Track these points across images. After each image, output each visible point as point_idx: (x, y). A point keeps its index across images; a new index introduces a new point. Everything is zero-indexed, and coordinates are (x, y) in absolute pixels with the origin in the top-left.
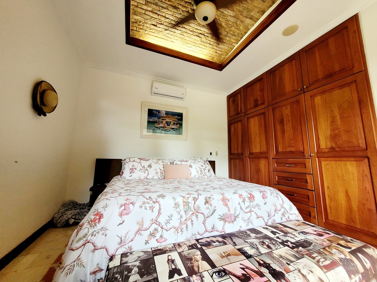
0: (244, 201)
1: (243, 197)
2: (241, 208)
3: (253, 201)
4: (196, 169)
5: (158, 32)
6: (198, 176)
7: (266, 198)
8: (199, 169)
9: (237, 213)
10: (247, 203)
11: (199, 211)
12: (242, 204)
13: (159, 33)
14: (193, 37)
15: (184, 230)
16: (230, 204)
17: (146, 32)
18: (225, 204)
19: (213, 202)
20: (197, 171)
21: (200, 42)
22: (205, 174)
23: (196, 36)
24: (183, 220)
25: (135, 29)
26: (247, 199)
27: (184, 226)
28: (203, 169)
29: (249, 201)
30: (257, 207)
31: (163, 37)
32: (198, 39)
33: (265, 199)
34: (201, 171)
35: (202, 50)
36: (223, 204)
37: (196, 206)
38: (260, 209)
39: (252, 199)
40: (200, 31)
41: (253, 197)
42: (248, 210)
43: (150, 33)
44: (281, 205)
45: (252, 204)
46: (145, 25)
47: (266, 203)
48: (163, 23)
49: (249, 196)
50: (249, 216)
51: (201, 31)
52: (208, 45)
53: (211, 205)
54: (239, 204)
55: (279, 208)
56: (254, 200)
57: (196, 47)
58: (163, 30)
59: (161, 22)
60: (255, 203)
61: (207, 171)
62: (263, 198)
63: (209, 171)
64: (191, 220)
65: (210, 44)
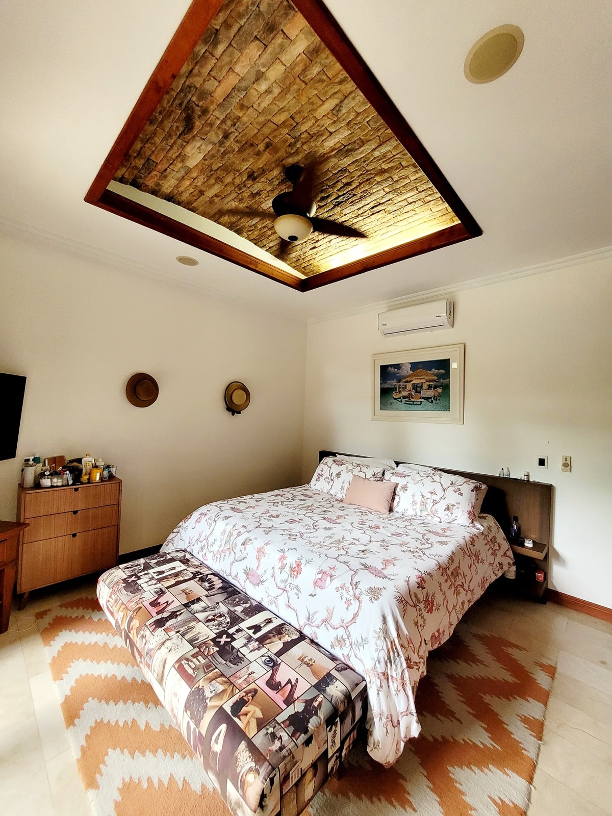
0: (282, 568)
1: (285, 562)
2: (273, 576)
3: (294, 576)
4: (413, 496)
5: (326, 250)
6: (413, 513)
7: (321, 588)
8: (419, 499)
9: (264, 578)
10: (285, 575)
11: (234, 549)
12: (277, 571)
13: (328, 251)
14: (369, 220)
15: (218, 559)
16: (263, 560)
17: (317, 260)
18: (257, 557)
19: (249, 547)
20: (414, 503)
21: (391, 216)
22: (434, 514)
23: (371, 215)
24: (221, 549)
25: (306, 265)
26: (287, 569)
27: (219, 556)
28: (430, 502)
29: (289, 573)
30: (295, 589)
31: (338, 250)
32: (379, 215)
33: (318, 589)
34: (424, 504)
35: (410, 220)
36: (257, 556)
37: (234, 542)
38: (298, 598)
39: (295, 573)
40: (368, 206)
41: (299, 572)
42: (282, 585)
43: (322, 257)
44: (345, 622)
45: (290, 581)
46: (307, 254)
47: (315, 595)
48: (317, 239)
49: (294, 565)
50: (279, 594)
51: (368, 204)
52: (410, 207)
53: (245, 549)
54: (273, 568)
55: (335, 621)
56: (297, 576)
57: (394, 225)
58: (328, 244)
59: (314, 240)
60: (295, 582)
61: (441, 506)
62: (315, 584)
63: (448, 509)
64: (224, 554)
65: (410, 204)
